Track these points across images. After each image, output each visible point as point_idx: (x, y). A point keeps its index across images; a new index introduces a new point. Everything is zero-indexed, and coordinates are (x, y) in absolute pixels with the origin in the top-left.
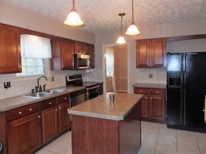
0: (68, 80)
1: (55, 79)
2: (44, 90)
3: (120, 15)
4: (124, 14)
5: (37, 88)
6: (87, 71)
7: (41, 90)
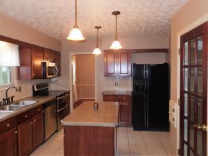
0: (36, 90)
1: (23, 89)
2: (12, 102)
3: (96, 27)
4: (100, 27)
5: (4, 100)
6: (53, 80)
7: (9, 103)
